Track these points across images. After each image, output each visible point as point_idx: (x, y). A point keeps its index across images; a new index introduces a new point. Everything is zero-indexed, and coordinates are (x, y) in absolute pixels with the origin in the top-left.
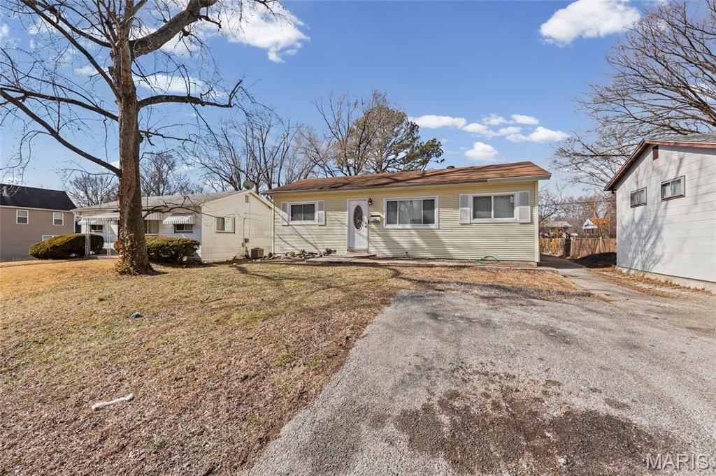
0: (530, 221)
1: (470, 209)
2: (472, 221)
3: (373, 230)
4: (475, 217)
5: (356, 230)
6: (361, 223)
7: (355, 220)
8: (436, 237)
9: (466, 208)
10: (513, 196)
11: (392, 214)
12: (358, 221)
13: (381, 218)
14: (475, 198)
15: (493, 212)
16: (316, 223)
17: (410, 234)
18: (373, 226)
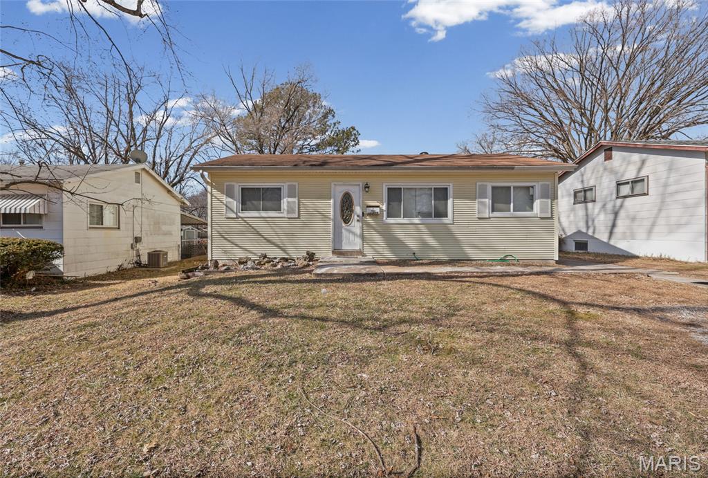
0: (550, 216)
1: (488, 201)
2: (491, 215)
3: (369, 225)
4: (493, 211)
5: (344, 225)
6: (351, 215)
7: (342, 211)
8: (450, 233)
9: (484, 200)
10: (532, 187)
11: (394, 204)
12: (347, 213)
13: (382, 210)
14: (493, 188)
15: (512, 204)
16: (285, 215)
17: (419, 231)
18: (369, 219)
